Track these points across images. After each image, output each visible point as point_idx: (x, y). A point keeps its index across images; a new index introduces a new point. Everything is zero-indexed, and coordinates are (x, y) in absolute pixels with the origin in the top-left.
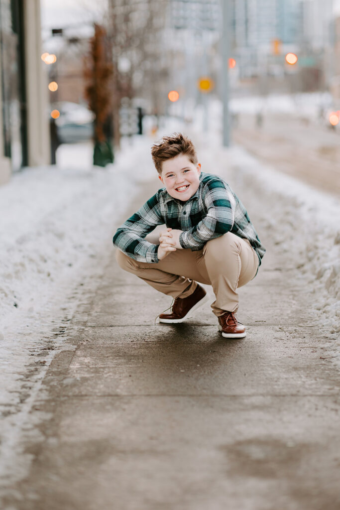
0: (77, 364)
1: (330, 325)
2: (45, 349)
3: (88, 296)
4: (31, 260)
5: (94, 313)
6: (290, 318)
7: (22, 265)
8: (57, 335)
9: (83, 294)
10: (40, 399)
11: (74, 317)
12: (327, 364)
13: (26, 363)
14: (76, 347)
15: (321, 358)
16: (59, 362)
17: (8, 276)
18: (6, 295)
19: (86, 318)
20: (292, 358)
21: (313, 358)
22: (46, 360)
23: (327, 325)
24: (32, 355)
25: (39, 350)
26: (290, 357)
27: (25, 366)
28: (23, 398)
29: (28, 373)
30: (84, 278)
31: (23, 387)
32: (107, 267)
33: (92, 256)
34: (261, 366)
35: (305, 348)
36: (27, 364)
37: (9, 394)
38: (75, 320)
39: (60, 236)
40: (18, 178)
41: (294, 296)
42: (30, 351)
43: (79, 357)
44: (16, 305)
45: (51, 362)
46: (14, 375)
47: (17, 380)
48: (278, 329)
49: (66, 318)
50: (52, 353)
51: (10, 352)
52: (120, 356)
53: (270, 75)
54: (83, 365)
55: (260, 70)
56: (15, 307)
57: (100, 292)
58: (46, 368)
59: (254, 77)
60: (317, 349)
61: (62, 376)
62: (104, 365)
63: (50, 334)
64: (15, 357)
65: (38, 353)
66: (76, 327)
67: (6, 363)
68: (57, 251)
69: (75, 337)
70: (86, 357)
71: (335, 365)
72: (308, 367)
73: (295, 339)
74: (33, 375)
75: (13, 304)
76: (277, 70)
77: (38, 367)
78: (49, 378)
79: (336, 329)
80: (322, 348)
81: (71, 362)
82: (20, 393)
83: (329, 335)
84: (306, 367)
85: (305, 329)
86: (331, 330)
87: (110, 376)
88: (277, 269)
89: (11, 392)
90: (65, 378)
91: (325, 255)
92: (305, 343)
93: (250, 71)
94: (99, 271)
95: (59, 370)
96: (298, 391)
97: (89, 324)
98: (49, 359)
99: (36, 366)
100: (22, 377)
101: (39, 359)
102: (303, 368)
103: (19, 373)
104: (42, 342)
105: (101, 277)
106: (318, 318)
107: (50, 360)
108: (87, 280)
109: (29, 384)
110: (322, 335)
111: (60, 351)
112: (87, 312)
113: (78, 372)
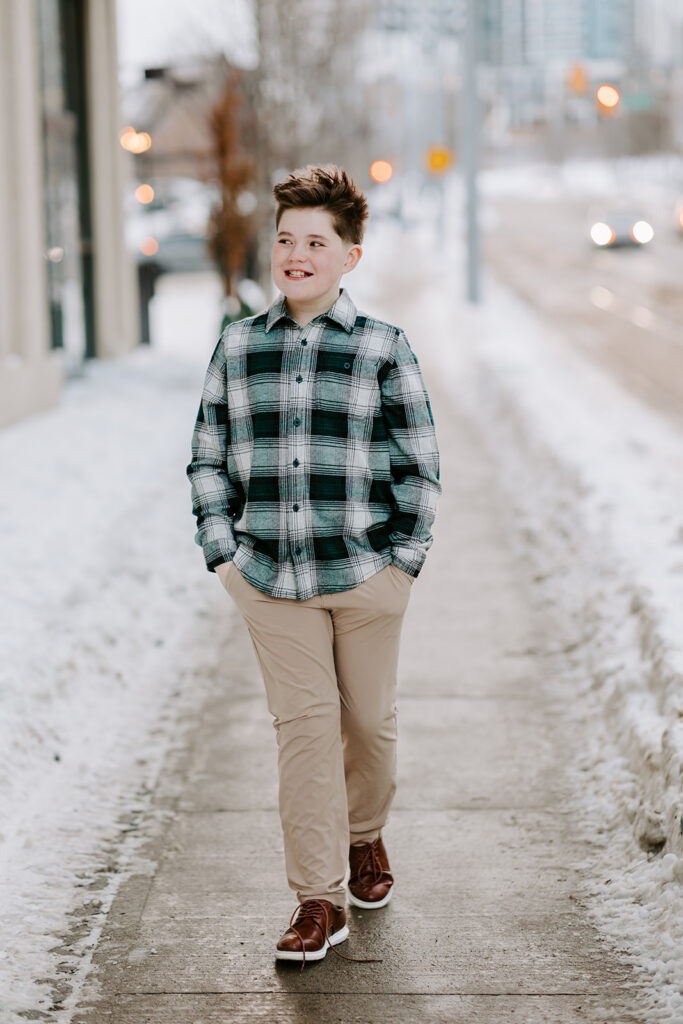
0: (155, 912)
1: (598, 812)
2: (102, 871)
3: (186, 726)
4: (88, 649)
5: (194, 778)
6: (535, 789)
7: (71, 666)
8: (125, 832)
9: (179, 720)
10: (86, 999)
11: (158, 785)
12: (579, 913)
13: (68, 907)
14: (154, 865)
15: (571, 898)
16: (125, 904)
17: (44, 698)
18: (41, 740)
19: (178, 788)
20: (523, 896)
21: (558, 896)
22: (103, 900)
23: (593, 811)
24: (80, 886)
25: (92, 874)
26: (519, 895)
27: (67, 914)
28: (59, 997)
29: (71, 933)
30: (182, 675)
31: (61, 968)
32: (226, 643)
33: (203, 615)
34: (467, 917)
35: (548, 871)
36: (71, 910)
37: (36, 987)
38: (159, 795)
39: (143, 578)
40: (77, 391)
41: (551, 728)
42: (77, 876)
43: (160, 892)
44: (57, 759)
45: (110, 904)
46: (47, 937)
47: (51, 951)
48: (510, 821)
49: (143, 786)
50: (115, 880)
51: (42, 879)
52: (228, 891)
53: (570, 120)
54: (165, 914)
55: (550, 111)
56: (54, 763)
57: (208, 717)
58: (101, 918)
59: (539, 124)
60: (568, 873)
61: (128, 942)
62: (201, 913)
63: (114, 829)
64: (51, 892)
65: (91, 881)
66: (159, 814)
67: (34, 907)
68: (136, 614)
69: (156, 838)
70: (170, 893)
71: (592, 918)
72: (547, 921)
73: (533, 847)
74: (79, 937)
75: (51, 756)
76: (582, 110)
77: (88, 918)
78: (106, 946)
79: (608, 822)
80: (577, 871)
81: (144, 907)
82: (54, 983)
83: (594, 838)
84: (542, 919)
85: (556, 819)
86: (598, 826)
87: (209, 942)
88: (530, 652)
89: (39, 982)
90: (132, 948)
91: (611, 639)
92: (550, 856)
93: (531, 111)
94: (210, 656)
95: (123, 927)
96: (520, 985)
97: (183, 805)
98: (107, 897)
99: (83, 914)
100: (60, 942)
101: (92, 897)
102: (538, 925)
103: (56, 934)
104: (98, 852)
105: (213, 673)
106: (579, 794)
107: (110, 898)
108: (189, 681)
109: (71, 961)
110: (582, 838)
111: (128, 875)
112: (181, 773)
113: (156, 931)
